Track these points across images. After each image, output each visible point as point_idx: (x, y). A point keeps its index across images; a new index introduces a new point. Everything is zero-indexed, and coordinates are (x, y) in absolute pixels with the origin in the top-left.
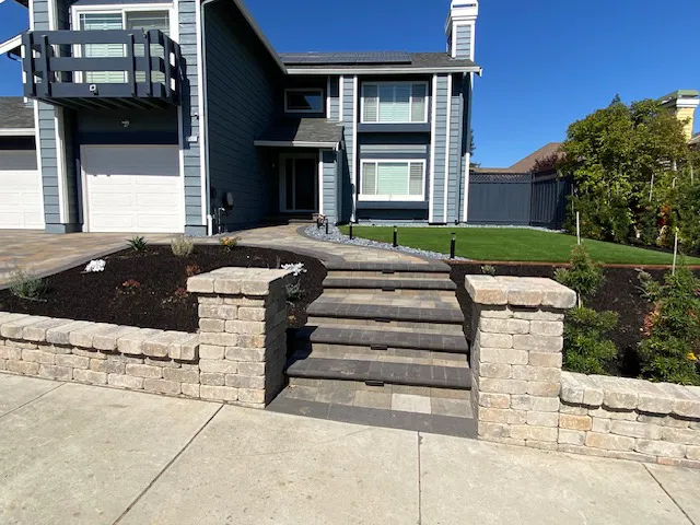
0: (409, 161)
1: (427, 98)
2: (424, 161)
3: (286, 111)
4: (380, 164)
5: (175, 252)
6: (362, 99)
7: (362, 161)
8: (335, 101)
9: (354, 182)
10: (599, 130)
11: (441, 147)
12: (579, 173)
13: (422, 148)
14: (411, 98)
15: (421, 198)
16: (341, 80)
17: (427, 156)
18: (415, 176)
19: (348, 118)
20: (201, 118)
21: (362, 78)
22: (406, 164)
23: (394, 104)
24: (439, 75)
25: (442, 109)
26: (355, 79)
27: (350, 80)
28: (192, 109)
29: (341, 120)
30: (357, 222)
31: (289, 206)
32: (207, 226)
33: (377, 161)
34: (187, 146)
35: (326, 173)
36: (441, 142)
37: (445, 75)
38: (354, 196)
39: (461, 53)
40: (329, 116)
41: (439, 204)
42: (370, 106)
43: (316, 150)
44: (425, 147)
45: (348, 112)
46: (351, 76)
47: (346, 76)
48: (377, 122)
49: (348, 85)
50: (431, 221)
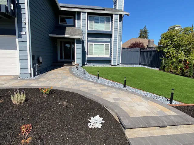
0: (105, 44)
1: (110, 22)
2: (109, 44)
3: (60, 24)
4: (95, 44)
5: (14, 103)
6: (88, 21)
7: (88, 43)
8: (79, 21)
9: (86, 50)
10: (174, 36)
11: (115, 39)
12: (165, 50)
13: (109, 39)
14: (105, 22)
15: (108, 56)
16: (81, 13)
17: (111, 42)
18: (106, 49)
19: (84, 28)
20: (27, 24)
21: (89, 13)
22: (103, 45)
23: (99, 24)
24: (115, 14)
25: (116, 26)
26: (86, 14)
27: (84, 14)
28: (23, 19)
29: (81, 28)
30: (87, 65)
31: (61, 58)
32: (31, 73)
33: (93, 43)
34: (20, 37)
35: (77, 48)
36: (116, 38)
37: (117, 15)
38: (86, 55)
39: (119, 8)
40: (76, 26)
41: (115, 58)
42: (91, 23)
43: (74, 39)
45: (84, 25)
46: (85, 12)
47: (83, 12)
48: (94, 30)
49: (84, 16)
50: (112, 64)
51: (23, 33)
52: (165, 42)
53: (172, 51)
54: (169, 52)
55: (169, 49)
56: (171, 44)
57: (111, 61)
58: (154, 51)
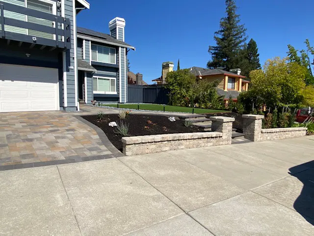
1: (115, 54)
2: (115, 79)
4: (99, 79)
13: (114, 74)
14: (110, 53)
15: (115, 93)
16: (84, 41)
17: (117, 77)
18: (113, 84)
19: (87, 58)
20: (75, 59)
21: (92, 42)
22: (109, 79)
23: (103, 55)
26: (90, 43)
27: (88, 42)
28: (71, 54)
32: (77, 107)
33: (98, 77)
34: (68, 70)
35: (88, 82)
37: (123, 47)
39: (120, 38)
41: (123, 95)
42: (95, 54)
44: (115, 73)
45: (87, 55)
47: (86, 40)
48: (97, 61)
49: (87, 44)
50: (121, 102)
51: (71, 67)
52: (171, 80)
53: (176, 88)
54: (175, 89)
55: (174, 86)
56: (175, 83)
57: (119, 98)
58: (158, 88)
